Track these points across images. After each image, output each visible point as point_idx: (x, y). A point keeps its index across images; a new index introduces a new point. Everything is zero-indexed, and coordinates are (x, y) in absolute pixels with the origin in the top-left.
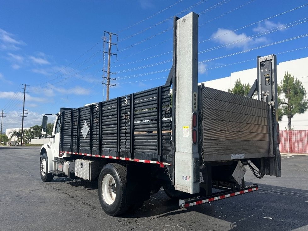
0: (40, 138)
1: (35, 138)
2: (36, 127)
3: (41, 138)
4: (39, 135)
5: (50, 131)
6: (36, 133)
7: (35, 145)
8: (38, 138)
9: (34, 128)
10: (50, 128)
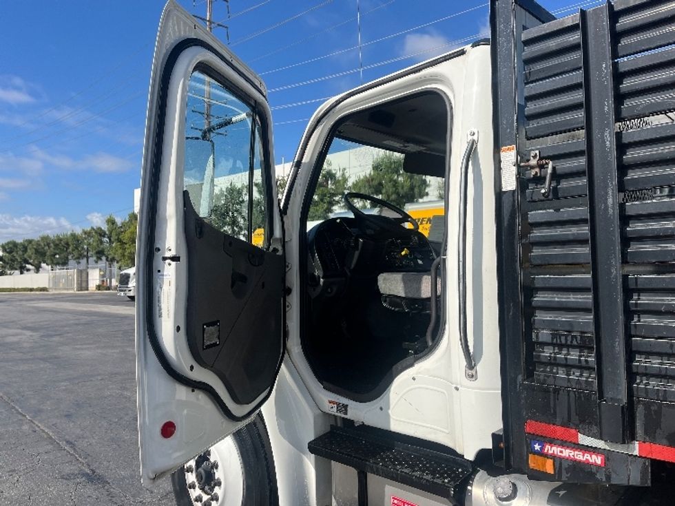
0: (22, 273)
1: (9, 272)
2: (10, 246)
3: (25, 272)
4: (19, 266)
5: (48, 253)
6: (11, 260)
7: (10, 290)
8: (17, 272)
9: (7, 247)
10: (47, 248)
